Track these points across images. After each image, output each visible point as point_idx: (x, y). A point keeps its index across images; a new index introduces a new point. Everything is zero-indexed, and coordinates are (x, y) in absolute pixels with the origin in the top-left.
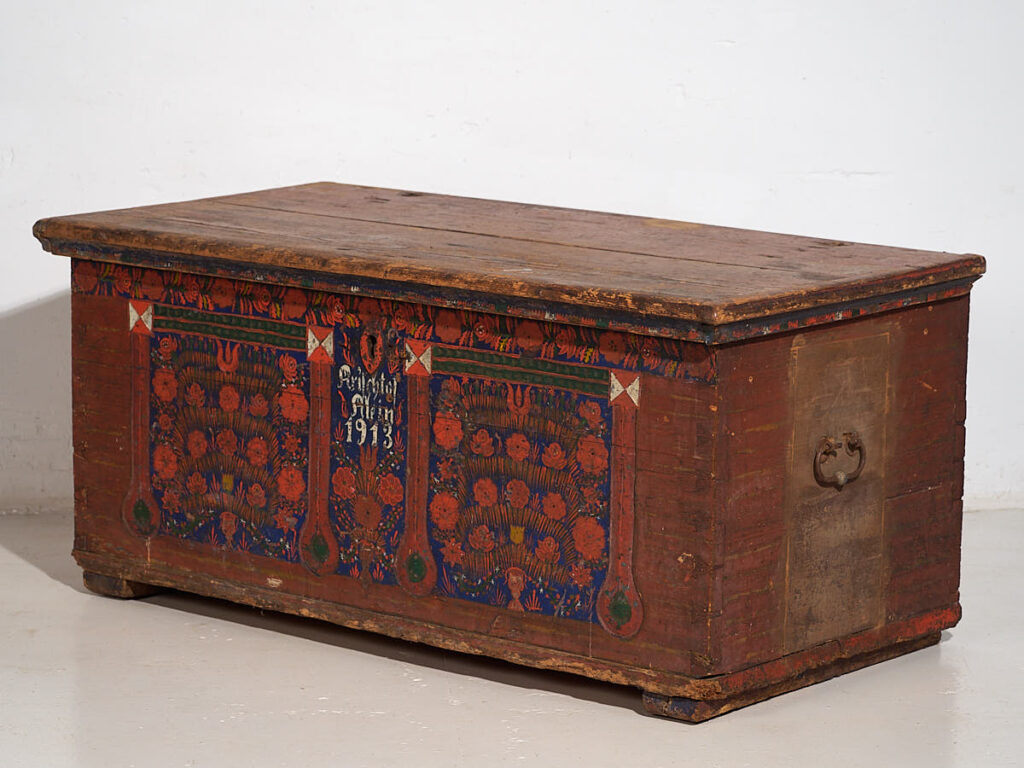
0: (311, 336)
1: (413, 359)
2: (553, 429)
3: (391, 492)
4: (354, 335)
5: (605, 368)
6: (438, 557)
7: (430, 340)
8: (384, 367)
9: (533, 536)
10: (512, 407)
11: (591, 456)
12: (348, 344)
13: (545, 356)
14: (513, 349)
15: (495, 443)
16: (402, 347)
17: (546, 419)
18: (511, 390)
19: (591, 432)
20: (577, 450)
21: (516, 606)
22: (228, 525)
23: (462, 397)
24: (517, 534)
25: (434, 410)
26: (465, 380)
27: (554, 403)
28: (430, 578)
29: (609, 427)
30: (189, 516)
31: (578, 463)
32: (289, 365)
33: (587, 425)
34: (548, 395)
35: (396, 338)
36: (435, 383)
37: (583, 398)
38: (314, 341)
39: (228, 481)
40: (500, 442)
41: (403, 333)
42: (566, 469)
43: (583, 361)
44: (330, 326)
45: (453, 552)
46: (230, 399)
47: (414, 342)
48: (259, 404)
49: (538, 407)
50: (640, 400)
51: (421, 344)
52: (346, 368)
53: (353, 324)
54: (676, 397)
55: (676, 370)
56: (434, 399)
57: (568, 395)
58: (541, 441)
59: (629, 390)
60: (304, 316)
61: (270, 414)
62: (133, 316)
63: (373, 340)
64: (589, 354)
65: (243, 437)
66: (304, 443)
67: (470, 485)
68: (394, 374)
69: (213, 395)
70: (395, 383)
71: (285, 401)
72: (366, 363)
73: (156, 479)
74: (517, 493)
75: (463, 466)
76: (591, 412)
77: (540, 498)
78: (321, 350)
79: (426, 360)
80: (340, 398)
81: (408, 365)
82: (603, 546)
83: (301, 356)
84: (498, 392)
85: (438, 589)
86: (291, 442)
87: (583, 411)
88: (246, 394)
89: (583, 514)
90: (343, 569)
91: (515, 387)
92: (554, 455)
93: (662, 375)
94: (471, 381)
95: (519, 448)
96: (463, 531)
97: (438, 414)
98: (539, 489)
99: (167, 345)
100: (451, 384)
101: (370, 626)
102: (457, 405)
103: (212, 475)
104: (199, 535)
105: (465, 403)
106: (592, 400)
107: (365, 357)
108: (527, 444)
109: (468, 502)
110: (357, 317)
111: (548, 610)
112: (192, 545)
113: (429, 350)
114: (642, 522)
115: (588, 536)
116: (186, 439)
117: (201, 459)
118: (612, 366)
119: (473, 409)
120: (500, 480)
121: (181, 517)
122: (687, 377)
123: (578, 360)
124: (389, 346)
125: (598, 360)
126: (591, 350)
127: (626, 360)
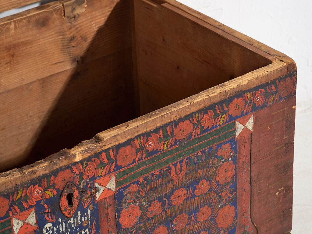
0: (15, 222)
1: (102, 189)
2: (201, 173)
7: (114, 171)
8: (80, 207)
10: (174, 178)
12: (48, 210)
13: (195, 136)
14: (173, 144)
15: (163, 203)
16: (93, 187)
17: (197, 171)
18: (173, 168)
19: (225, 161)
20: (217, 175)
23: (139, 191)
25: (119, 211)
26: (141, 180)
27: (201, 159)
29: (236, 152)
31: (217, 182)
33: (222, 159)
34: (198, 157)
35: (87, 184)
36: (119, 196)
37: (220, 146)
38: (18, 223)
40: (167, 202)
42: (210, 190)
43: (219, 125)
44: (31, 207)
47: (101, 179)
49: (191, 168)
50: (254, 128)
51: (107, 178)
52: (49, 225)
53: (51, 195)
54: (274, 113)
55: (274, 99)
56: (120, 205)
57: (211, 149)
58: (193, 185)
59: (247, 125)
60: (8, 212)
63: (70, 197)
64: (222, 119)
68: (88, 207)
70: (89, 212)
72: (66, 213)
75: (142, 230)
76: (226, 150)
77: (195, 215)
79: (111, 185)
81: (98, 195)
82: (233, 215)
84: (166, 174)
87: (220, 152)
89: (222, 207)
91: (175, 165)
92: (203, 187)
93: (266, 106)
94: (145, 179)
95: (180, 197)
97: (122, 211)
100: (134, 188)
102: (137, 198)
105: (142, 193)
107: (65, 210)
108: (185, 191)
110: (54, 188)
113: (113, 178)
114: (256, 190)
118: (237, 117)
119: (147, 194)
120: (168, 222)
122: (280, 99)
123: (216, 126)
124: (83, 192)
125: (228, 120)
126: (223, 116)
127: (245, 111)
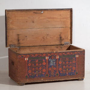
3: (55, 69)
4: (51, 57)
5: (75, 55)
7: (59, 55)
9: (69, 69)
14: (67, 55)
20: (73, 62)
21: (67, 75)
22: (37, 76)
24: (67, 70)
29: (76, 59)
32: (44, 60)
39: (37, 72)
40: (65, 63)
41: (56, 56)
44: (48, 56)
45: (61, 72)
46: (37, 64)
48: (40, 64)
50: (78, 57)
52: (50, 59)
60: (45, 56)
61: (42, 65)
62: (26, 59)
65: (39, 67)
66: (46, 67)
67: (62, 67)
69: (35, 64)
71: (43, 63)
72: (52, 59)
73: (28, 73)
80: (49, 62)
81: (56, 58)
86: (44, 67)
91: (67, 58)
94: (63, 58)
97: (59, 61)
99: (30, 61)
100: (61, 59)
103: (35, 72)
104: (34, 77)
106: (74, 57)
108: (68, 62)
110: (51, 55)
111: (70, 75)
114: (79, 66)
115: (74, 68)
116: (32, 69)
117: (34, 70)
121: (31, 76)
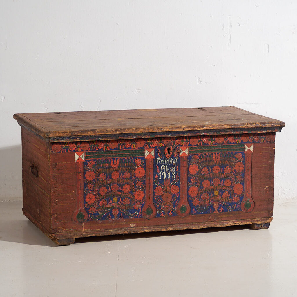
0: (146, 151)
1: (182, 152)
2: (227, 163)
3: (175, 190)
4: (163, 149)
5: (243, 144)
6: (191, 205)
7: (188, 146)
8: (172, 156)
9: (221, 192)
10: (214, 159)
11: (239, 167)
12: (160, 152)
13: (225, 144)
14: (215, 144)
15: (209, 170)
16: (178, 149)
17: (225, 161)
18: (214, 155)
19: (239, 161)
20: (235, 166)
21: (216, 212)
22: (115, 212)
23: (198, 159)
24: (216, 193)
25: (189, 165)
26: (200, 155)
27: (228, 156)
28: (188, 210)
29: (244, 159)
30: (100, 213)
31: (235, 170)
32: (138, 161)
33: (238, 160)
34: (226, 154)
35: (177, 147)
36: (189, 157)
37: (236, 153)
38: (147, 153)
39: (115, 200)
40: (210, 170)
41: (179, 146)
42: (231, 172)
43: (237, 143)
44: (153, 148)
45: (196, 202)
46: (116, 175)
47: (183, 147)
48: (127, 175)
49: (223, 158)
50: (253, 150)
51: (185, 147)
52: (159, 159)
53: (162, 146)
54: (264, 147)
55: (264, 140)
56: (189, 162)
57: (232, 153)
58: (223, 166)
59: (250, 148)
60: (144, 146)
61: (131, 177)
62: (77, 157)
63: (169, 149)
64: (238, 141)
65: (121, 185)
66: (144, 182)
67: (201, 183)
68: (176, 157)
69: (109, 175)
70: (176, 160)
71: (137, 172)
72: (167, 156)
73: (87, 205)
74: (216, 182)
75: (199, 178)
76: (239, 156)
77: (223, 182)
78: (150, 155)
79: (187, 152)
80: (156, 168)
81: (181, 154)
82: (242, 190)
83: (143, 158)
84: (211, 156)
85: (191, 213)
86: (139, 183)
87: (237, 156)
88: (122, 173)
89: (237, 183)
90: (158, 215)
91: (215, 154)
92: (228, 169)
93: (260, 142)
94: (201, 155)
95: (217, 170)
96: (199, 196)
97: (190, 166)
98: (223, 179)
99: (91, 164)
100: (196, 157)
101: (170, 229)
102: (197, 162)
103: (109, 199)
104: (104, 218)
105: (200, 161)
106: (239, 153)
107: (166, 154)
108: (219, 168)
109: (201, 187)
110: (163, 143)
111: (226, 210)
112: (100, 222)
113: (188, 149)
114: (254, 181)
115: (238, 189)
116: (99, 190)
117: (105, 195)
118: (245, 143)
119: (202, 162)
120: (211, 179)
121: (97, 214)
122: (267, 142)
123: (235, 143)
124: (174, 150)
125: (241, 142)
126: (239, 140)
127: (249, 141)
